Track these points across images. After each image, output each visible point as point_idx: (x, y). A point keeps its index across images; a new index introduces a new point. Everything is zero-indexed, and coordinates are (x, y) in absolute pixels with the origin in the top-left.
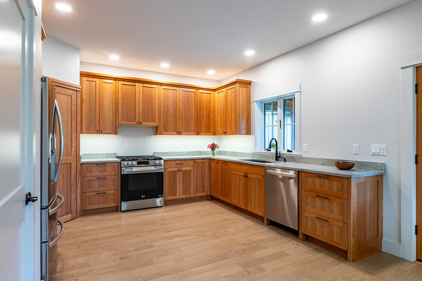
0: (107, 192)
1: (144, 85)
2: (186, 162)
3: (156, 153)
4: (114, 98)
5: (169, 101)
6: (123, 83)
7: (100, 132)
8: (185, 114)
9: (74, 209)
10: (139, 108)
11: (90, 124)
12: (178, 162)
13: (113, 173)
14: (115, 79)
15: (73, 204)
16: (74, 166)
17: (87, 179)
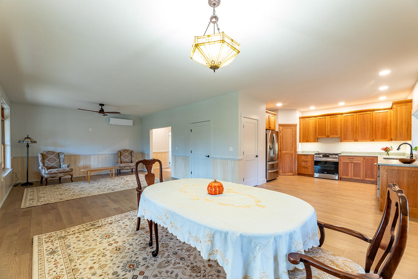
0: (308, 168)
1: (331, 116)
2: (357, 157)
3: (342, 152)
4: (315, 126)
5: (348, 122)
6: (319, 118)
7: (307, 141)
8: (361, 129)
9: (294, 171)
10: (328, 129)
11: (303, 138)
12: (350, 157)
13: (311, 160)
14: (315, 117)
15: (294, 169)
16: (294, 155)
17: (300, 161)
